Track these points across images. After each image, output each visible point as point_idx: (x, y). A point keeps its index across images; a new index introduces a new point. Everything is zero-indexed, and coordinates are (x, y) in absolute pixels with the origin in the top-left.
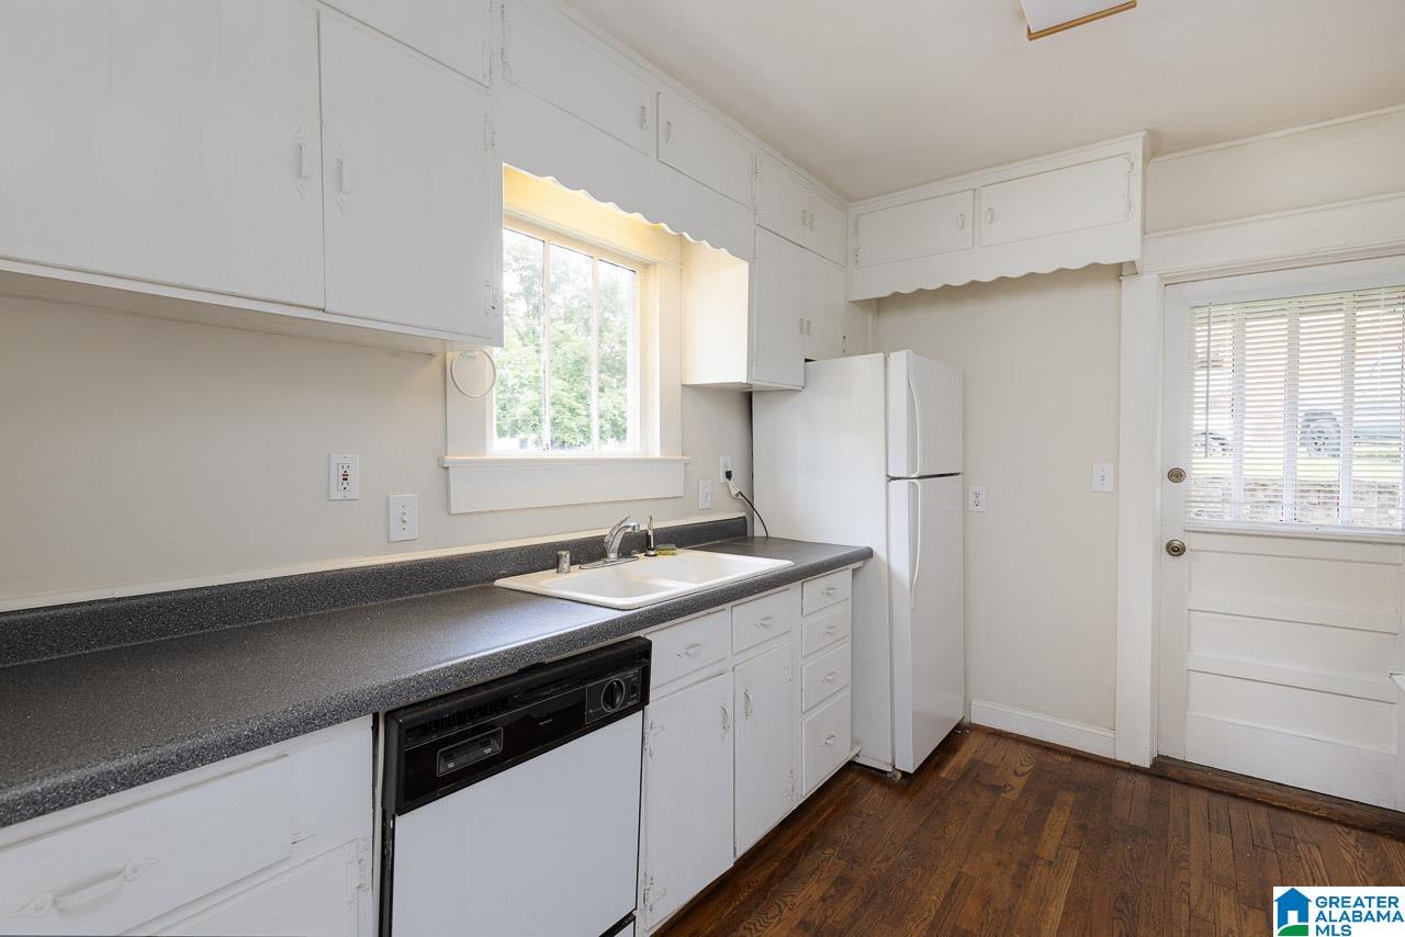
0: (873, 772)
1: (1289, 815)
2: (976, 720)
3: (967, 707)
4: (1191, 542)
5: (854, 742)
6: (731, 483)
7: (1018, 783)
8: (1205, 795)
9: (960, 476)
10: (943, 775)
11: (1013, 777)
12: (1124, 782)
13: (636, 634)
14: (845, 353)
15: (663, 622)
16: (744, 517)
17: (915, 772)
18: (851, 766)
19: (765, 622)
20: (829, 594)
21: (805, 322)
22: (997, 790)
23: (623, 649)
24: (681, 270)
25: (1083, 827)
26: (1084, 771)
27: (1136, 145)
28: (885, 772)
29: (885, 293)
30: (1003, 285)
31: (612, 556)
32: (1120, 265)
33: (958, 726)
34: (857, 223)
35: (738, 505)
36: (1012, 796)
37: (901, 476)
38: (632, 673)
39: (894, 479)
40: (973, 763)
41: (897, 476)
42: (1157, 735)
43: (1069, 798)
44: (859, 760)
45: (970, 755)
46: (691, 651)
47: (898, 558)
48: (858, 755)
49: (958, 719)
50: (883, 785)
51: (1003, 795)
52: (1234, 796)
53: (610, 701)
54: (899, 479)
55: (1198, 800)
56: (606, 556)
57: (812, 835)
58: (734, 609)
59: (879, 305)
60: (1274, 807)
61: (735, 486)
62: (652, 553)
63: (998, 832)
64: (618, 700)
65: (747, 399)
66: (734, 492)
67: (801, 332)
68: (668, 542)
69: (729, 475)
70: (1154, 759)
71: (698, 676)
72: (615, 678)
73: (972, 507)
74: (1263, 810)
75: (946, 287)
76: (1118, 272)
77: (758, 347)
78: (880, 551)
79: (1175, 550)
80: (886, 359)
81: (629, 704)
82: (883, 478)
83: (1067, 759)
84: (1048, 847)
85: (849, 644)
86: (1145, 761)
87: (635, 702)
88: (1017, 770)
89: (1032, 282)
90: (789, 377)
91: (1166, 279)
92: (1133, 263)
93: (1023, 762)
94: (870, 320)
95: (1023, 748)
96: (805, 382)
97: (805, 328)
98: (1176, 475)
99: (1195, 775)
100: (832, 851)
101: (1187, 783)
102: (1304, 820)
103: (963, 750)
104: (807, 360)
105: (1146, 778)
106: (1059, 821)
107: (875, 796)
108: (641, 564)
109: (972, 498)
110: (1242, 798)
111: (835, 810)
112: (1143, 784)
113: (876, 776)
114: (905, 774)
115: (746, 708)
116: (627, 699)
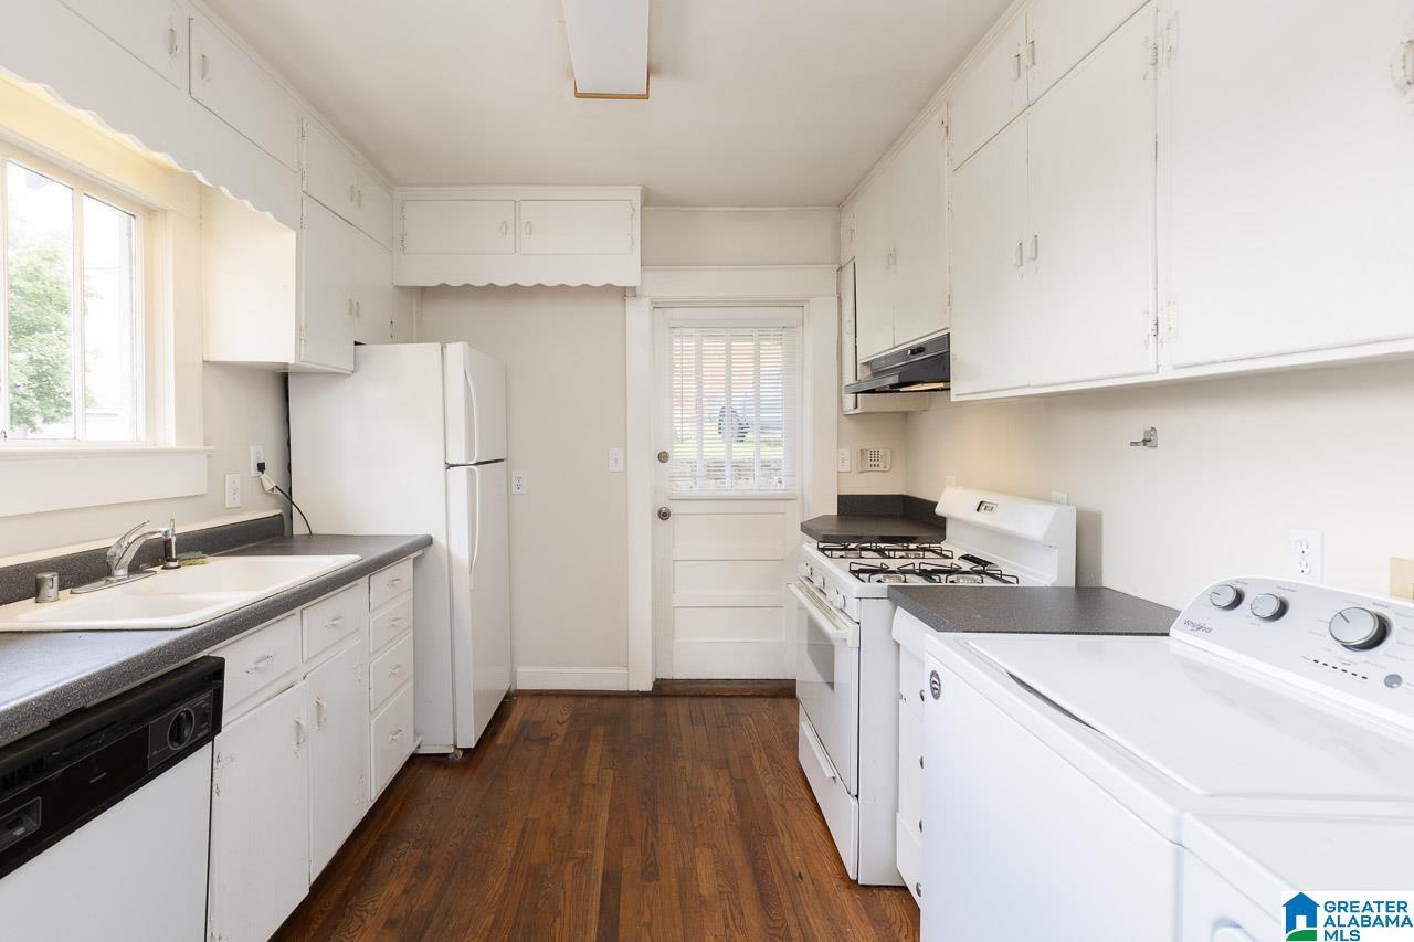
0: (434, 758)
1: (734, 699)
2: (521, 686)
3: (513, 674)
4: (675, 508)
5: (416, 733)
6: (265, 477)
7: (561, 730)
8: (687, 700)
9: (504, 462)
10: (499, 742)
11: (557, 726)
12: (637, 707)
13: (204, 653)
14: (394, 338)
15: (234, 635)
16: (280, 515)
17: (477, 745)
18: (415, 760)
19: (336, 622)
20: (393, 585)
21: (355, 303)
22: (546, 741)
23: (190, 673)
24: (201, 224)
25: (613, 750)
26: (608, 705)
27: (635, 195)
28: (446, 755)
29: (434, 283)
30: (539, 290)
31: (121, 573)
32: (625, 288)
33: (506, 697)
34: (403, 208)
35: (273, 502)
36: (558, 742)
37: (459, 463)
38: (203, 699)
39: (453, 466)
40: (523, 724)
41: (455, 463)
42: (656, 665)
43: (600, 730)
44: (421, 751)
45: (519, 718)
46: (261, 665)
47: (457, 544)
48: (419, 747)
49: (505, 688)
50: (446, 767)
51: (551, 743)
52: (703, 696)
53: (177, 736)
54: (457, 465)
55: (683, 704)
56: (110, 573)
57: (382, 836)
58: (305, 612)
59: (424, 294)
60: (726, 696)
61: (270, 480)
62: (172, 564)
63: (552, 775)
64: (186, 733)
65: (283, 380)
66: (269, 486)
67: (351, 313)
68: (188, 550)
69: (261, 467)
70: (654, 683)
71: (268, 693)
72: (183, 708)
73: (515, 490)
74: (720, 700)
75: (491, 286)
76: (624, 293)
77: (306, 326)
78: (440, 539)
79: (664, 515)
80: (442, 350)
81: (200, 735)
82: (443, 466)
83: (595, 700)
84: (591, 775)
85: (412, 634)
86: (648, 687)
87: (206, 732)
88: (557, 718)
89: (562, 291)
90: (339, 359)
91: (657, 303)
92: (634, 288)
93: (561, 711)
94: (415, 309)
95: (562, 700)
96: (355, 364)
97: (354, 309)
98: (663, 457)
99: (679, 687)
100: (407, 845)
101: (676, 695)
102: (742, 700)
103: (512, 717)
104: (356, 343)
105: (649, 699)
106: (596, 751)
107: (440, 780)
108: (160, 580)
109: (515, 482)
110: (709, 696)
111: (404, 804)
112: (648, 704)
113: (439, 760)
114: (466, 751)
115: (319, 717)
116: (198, 730)
